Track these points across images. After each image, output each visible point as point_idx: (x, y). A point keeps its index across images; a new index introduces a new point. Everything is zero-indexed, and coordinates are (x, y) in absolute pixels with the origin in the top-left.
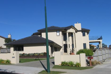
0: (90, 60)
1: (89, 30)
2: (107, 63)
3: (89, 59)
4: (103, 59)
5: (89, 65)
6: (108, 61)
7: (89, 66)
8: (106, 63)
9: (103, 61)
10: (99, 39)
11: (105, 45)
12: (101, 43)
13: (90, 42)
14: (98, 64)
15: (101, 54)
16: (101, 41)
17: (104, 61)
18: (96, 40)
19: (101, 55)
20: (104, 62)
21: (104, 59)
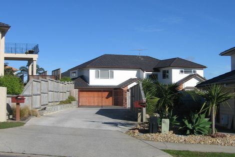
0: (18, 104)
1: (9, 27)
2: (51, 113)
3: (15, 104)
4: (42, 104)
5: (11, 117)
6: (53, 110)
7: (12, 119)
8: (48, 114)
9: (42, 110)
10: (31, 52)
11: (40, 68)
12: (35, 64)
13: (6, 59)
14: (34, 115)
15: (39, 90)
16: (34, 57)
17: (45, 109)
18: (22, 53)
19: (39, 93)
20: (45, 112)
21: (45, 103)
